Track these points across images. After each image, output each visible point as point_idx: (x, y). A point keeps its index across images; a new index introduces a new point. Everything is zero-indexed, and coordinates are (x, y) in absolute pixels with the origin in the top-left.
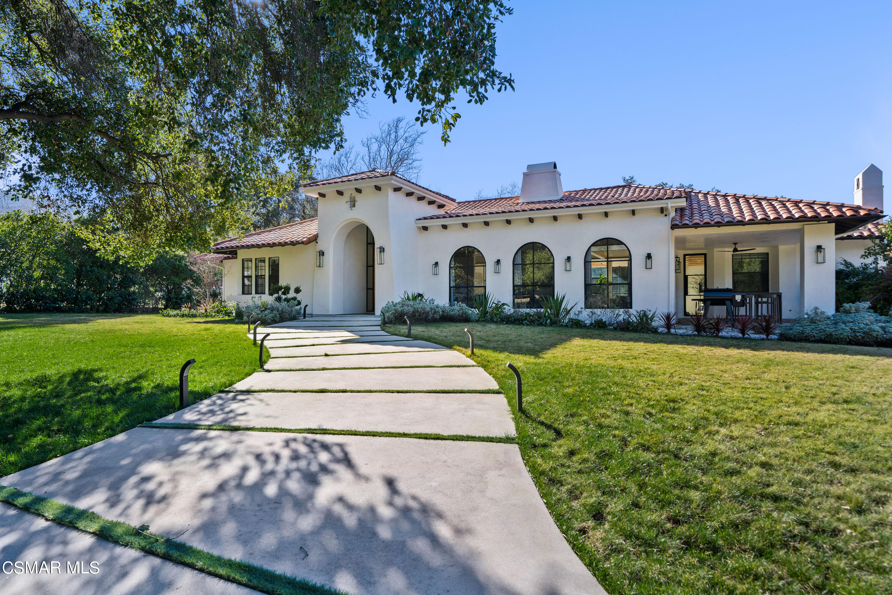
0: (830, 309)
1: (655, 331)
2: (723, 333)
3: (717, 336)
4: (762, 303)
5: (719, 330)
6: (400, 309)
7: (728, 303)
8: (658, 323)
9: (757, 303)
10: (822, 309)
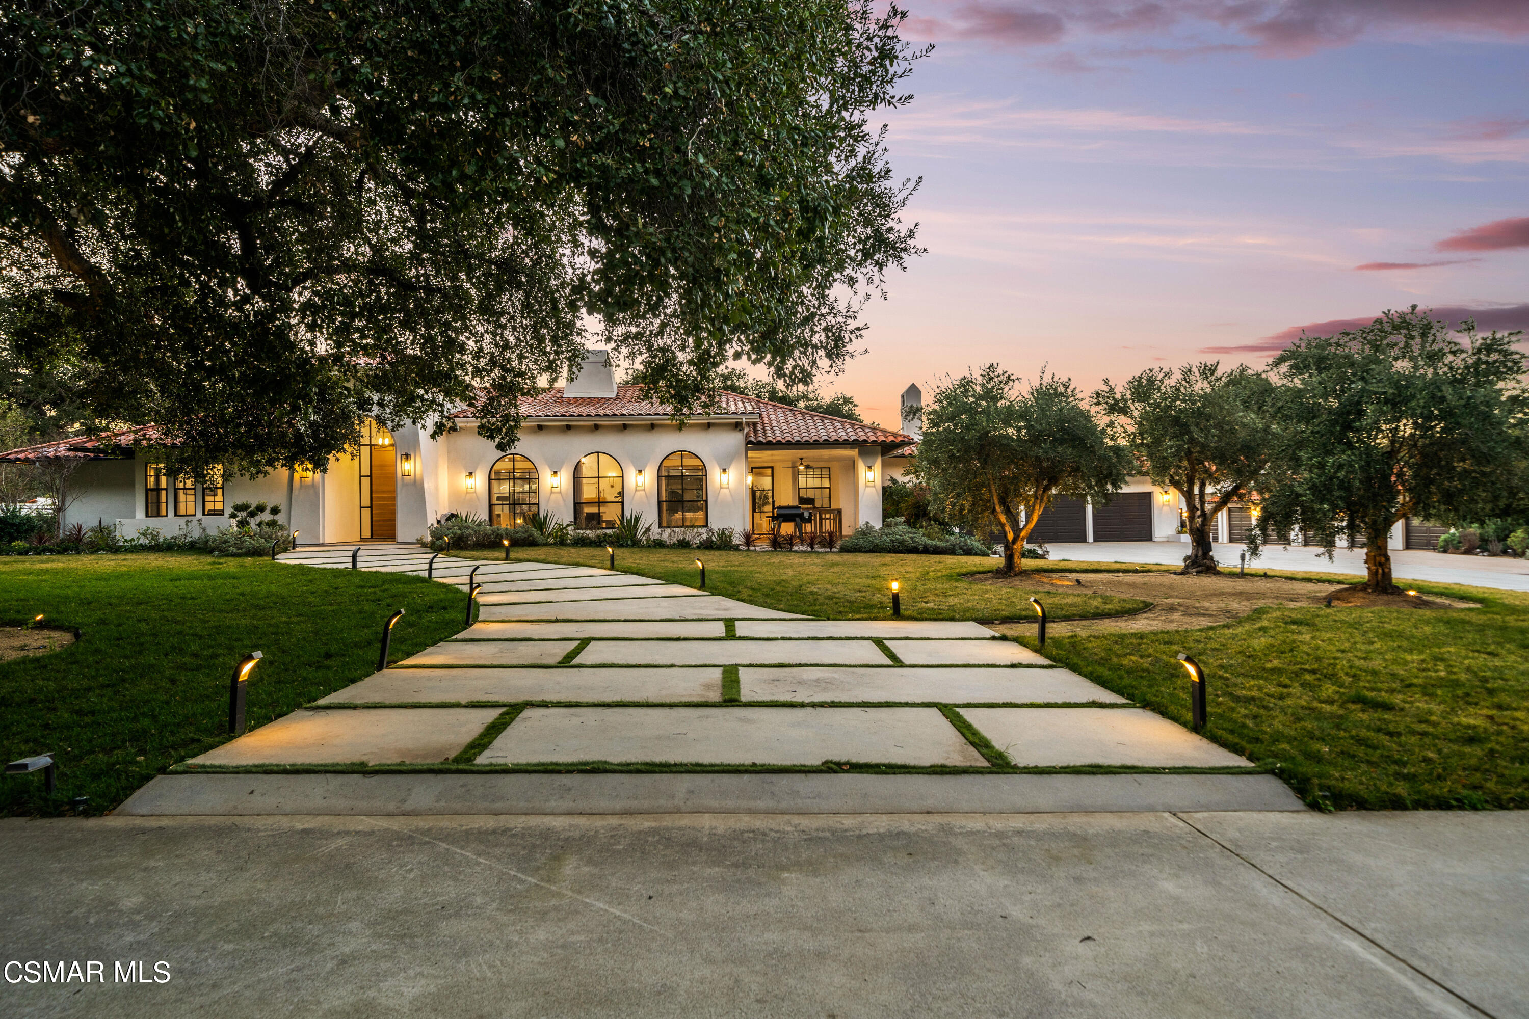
0: (877, 525)
1: (736, 548)
2: (795, 548)
3: (791, 550)
4: (826, 519)
5: (792, 545)
6: (459, 532)
7: (798, 519)
8: (737, 540)
9: (821, 519)
10: (872, 523)
